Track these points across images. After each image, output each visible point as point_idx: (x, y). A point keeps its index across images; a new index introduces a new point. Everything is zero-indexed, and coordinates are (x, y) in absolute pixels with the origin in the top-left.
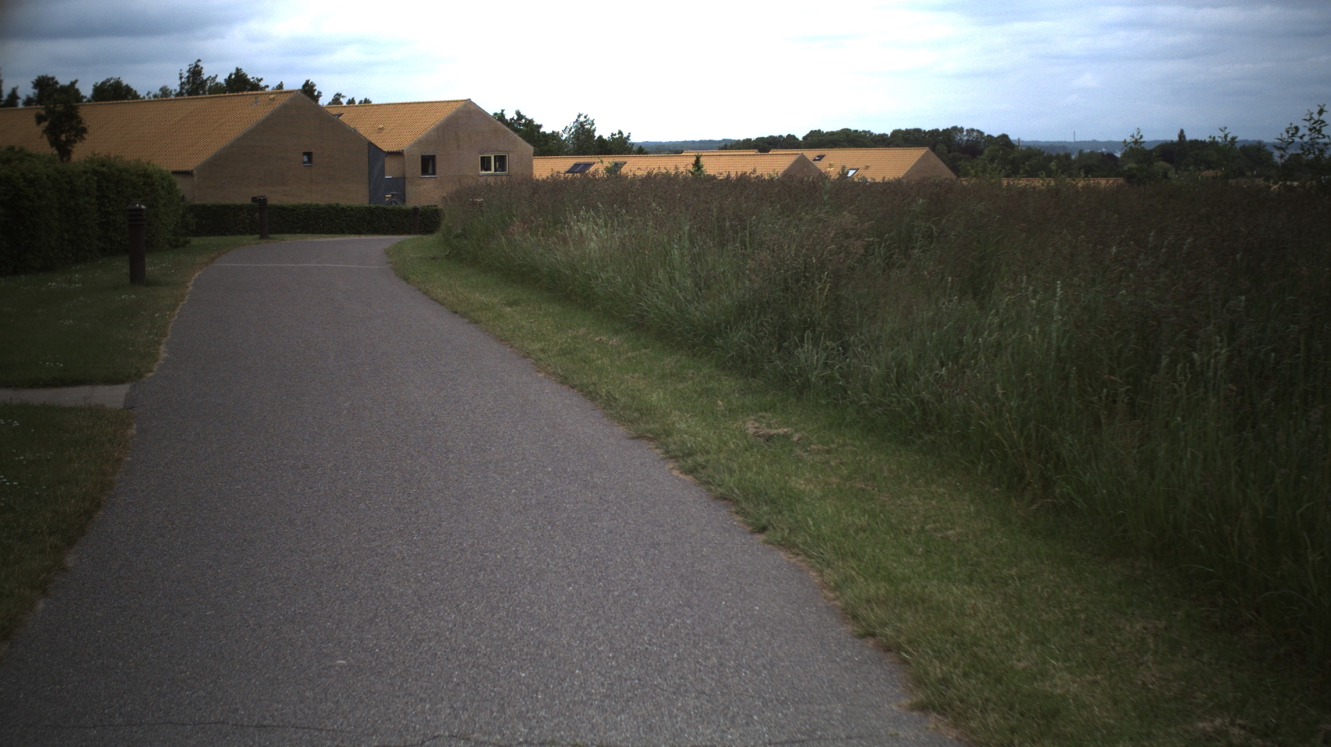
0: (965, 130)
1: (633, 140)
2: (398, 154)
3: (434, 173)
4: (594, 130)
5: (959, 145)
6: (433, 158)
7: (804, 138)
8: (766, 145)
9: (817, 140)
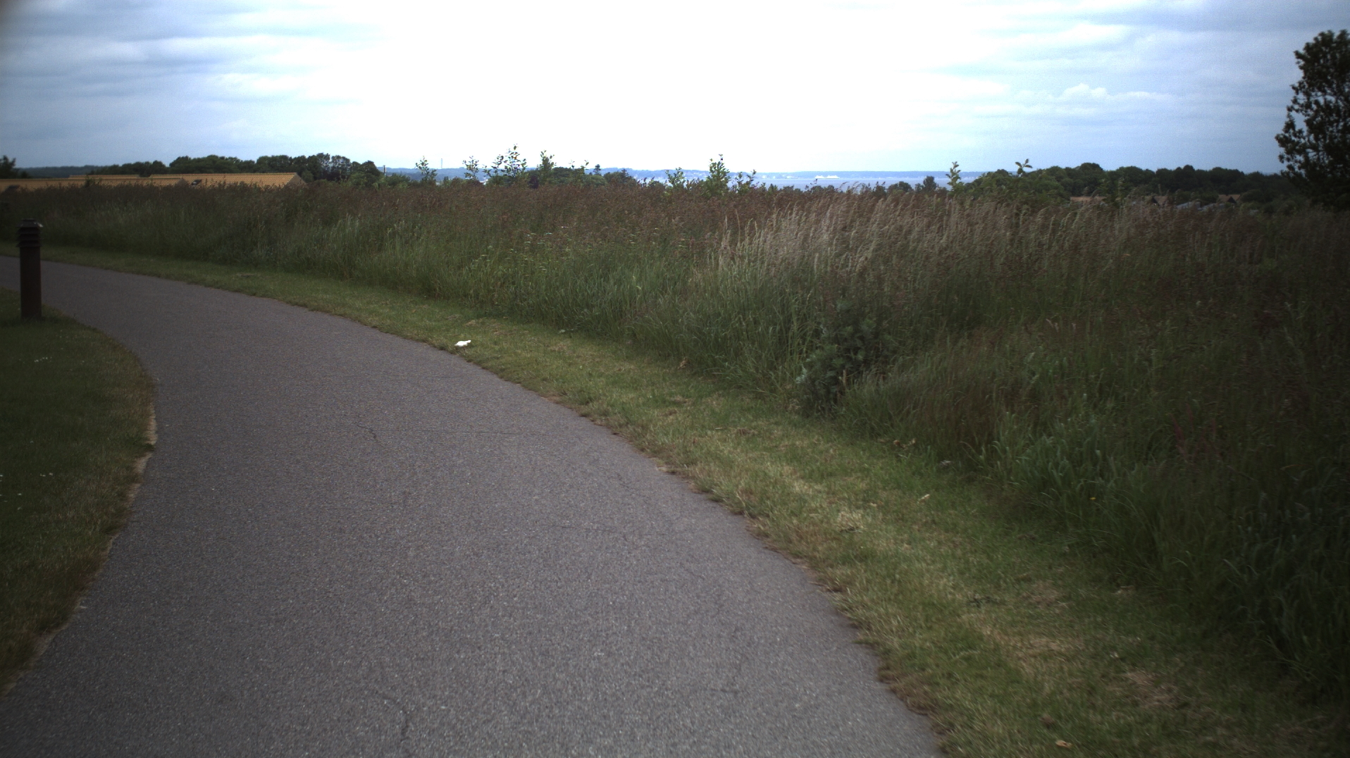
0: (331, 157)
5: (325, 172)
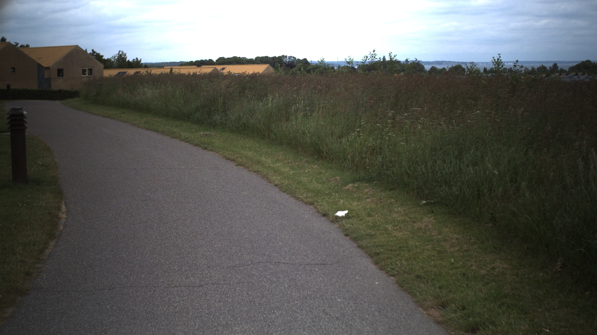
0: (288, 56)
1: (143, 62)
2: (48, 68)
3: (63, 76)
4: (126, 58)
5: (285, 63)
6: (62, 70)
7: (216, 61)
8: (199, 64)
9: (222, 61)
